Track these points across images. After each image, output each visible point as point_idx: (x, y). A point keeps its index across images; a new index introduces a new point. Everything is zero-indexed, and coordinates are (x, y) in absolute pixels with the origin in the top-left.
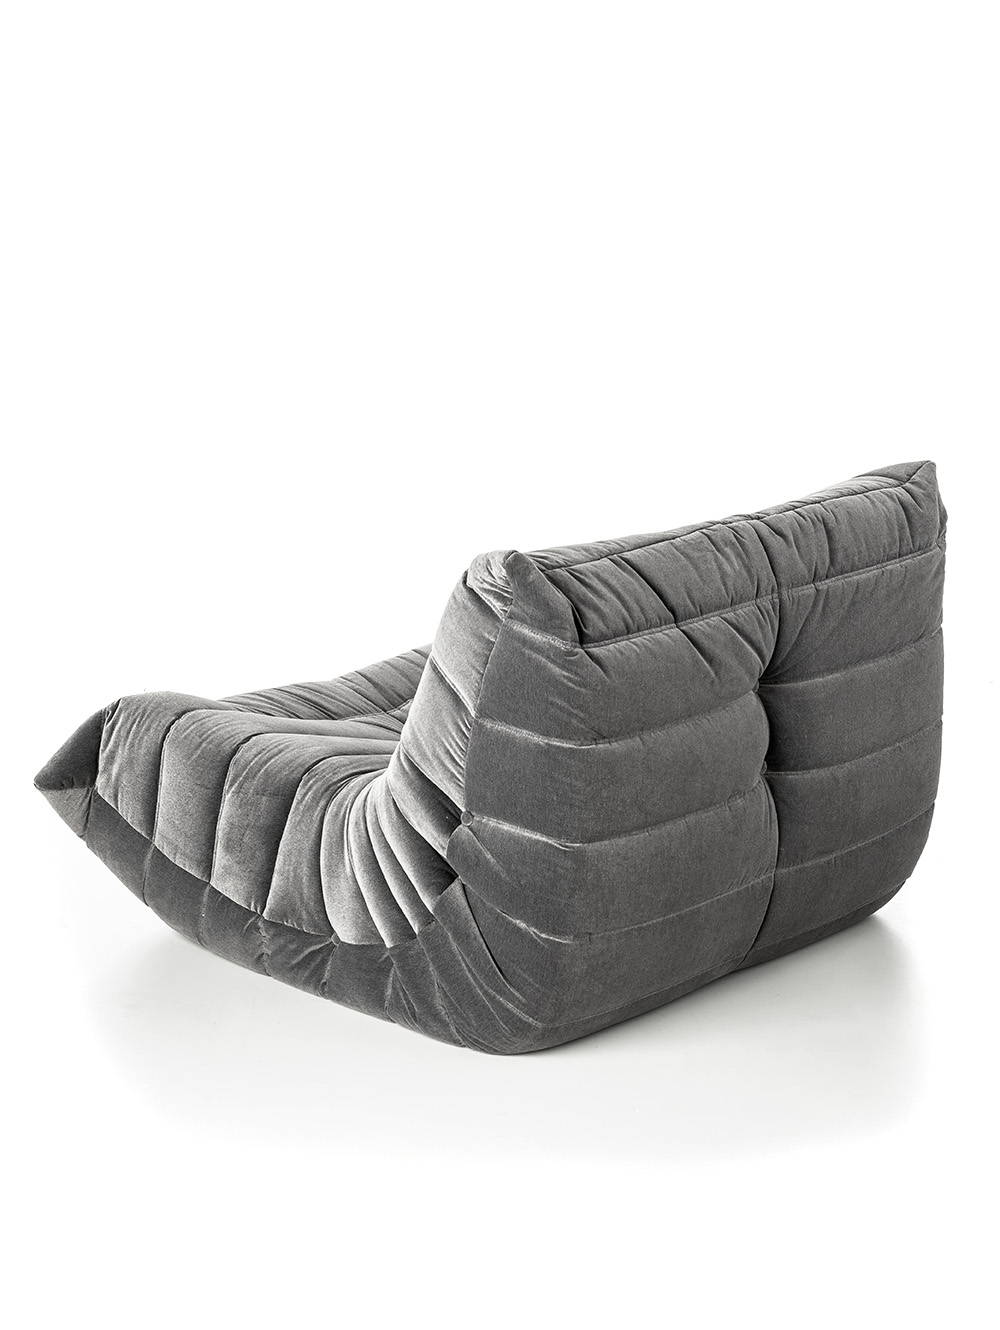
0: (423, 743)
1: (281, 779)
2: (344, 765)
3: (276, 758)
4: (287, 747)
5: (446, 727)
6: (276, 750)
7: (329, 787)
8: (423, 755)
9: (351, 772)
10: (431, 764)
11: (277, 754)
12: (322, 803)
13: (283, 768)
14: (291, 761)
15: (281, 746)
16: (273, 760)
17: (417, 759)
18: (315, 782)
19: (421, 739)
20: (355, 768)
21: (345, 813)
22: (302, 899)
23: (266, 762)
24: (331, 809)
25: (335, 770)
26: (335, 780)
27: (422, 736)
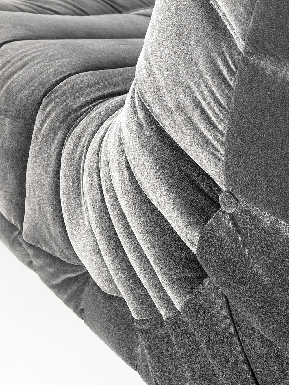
0: (162, 85)
1: (21, 100)
2: (89, 86)
3: (19, 73)
4: (32, 59)
5: (196, 64)
6: (20, 63)
7: (68, 115)
8: (163, 104)
9: (95, 95)
10: (174, 119)
11: (20, 69)
12: (60, 135)
13: (23, 87)
14: (33, 78)
15: (27, 58)
16: (16, 76)
17: (155, 109)
18: (54, 108)
19: (160, 78)
20: (101, 89)
21: (81, 153)
22: (50, 233)
23: (9, 78)
24: (69, 144)
25: (77, 93)
26: (75, 106)
27: (161, 74)
